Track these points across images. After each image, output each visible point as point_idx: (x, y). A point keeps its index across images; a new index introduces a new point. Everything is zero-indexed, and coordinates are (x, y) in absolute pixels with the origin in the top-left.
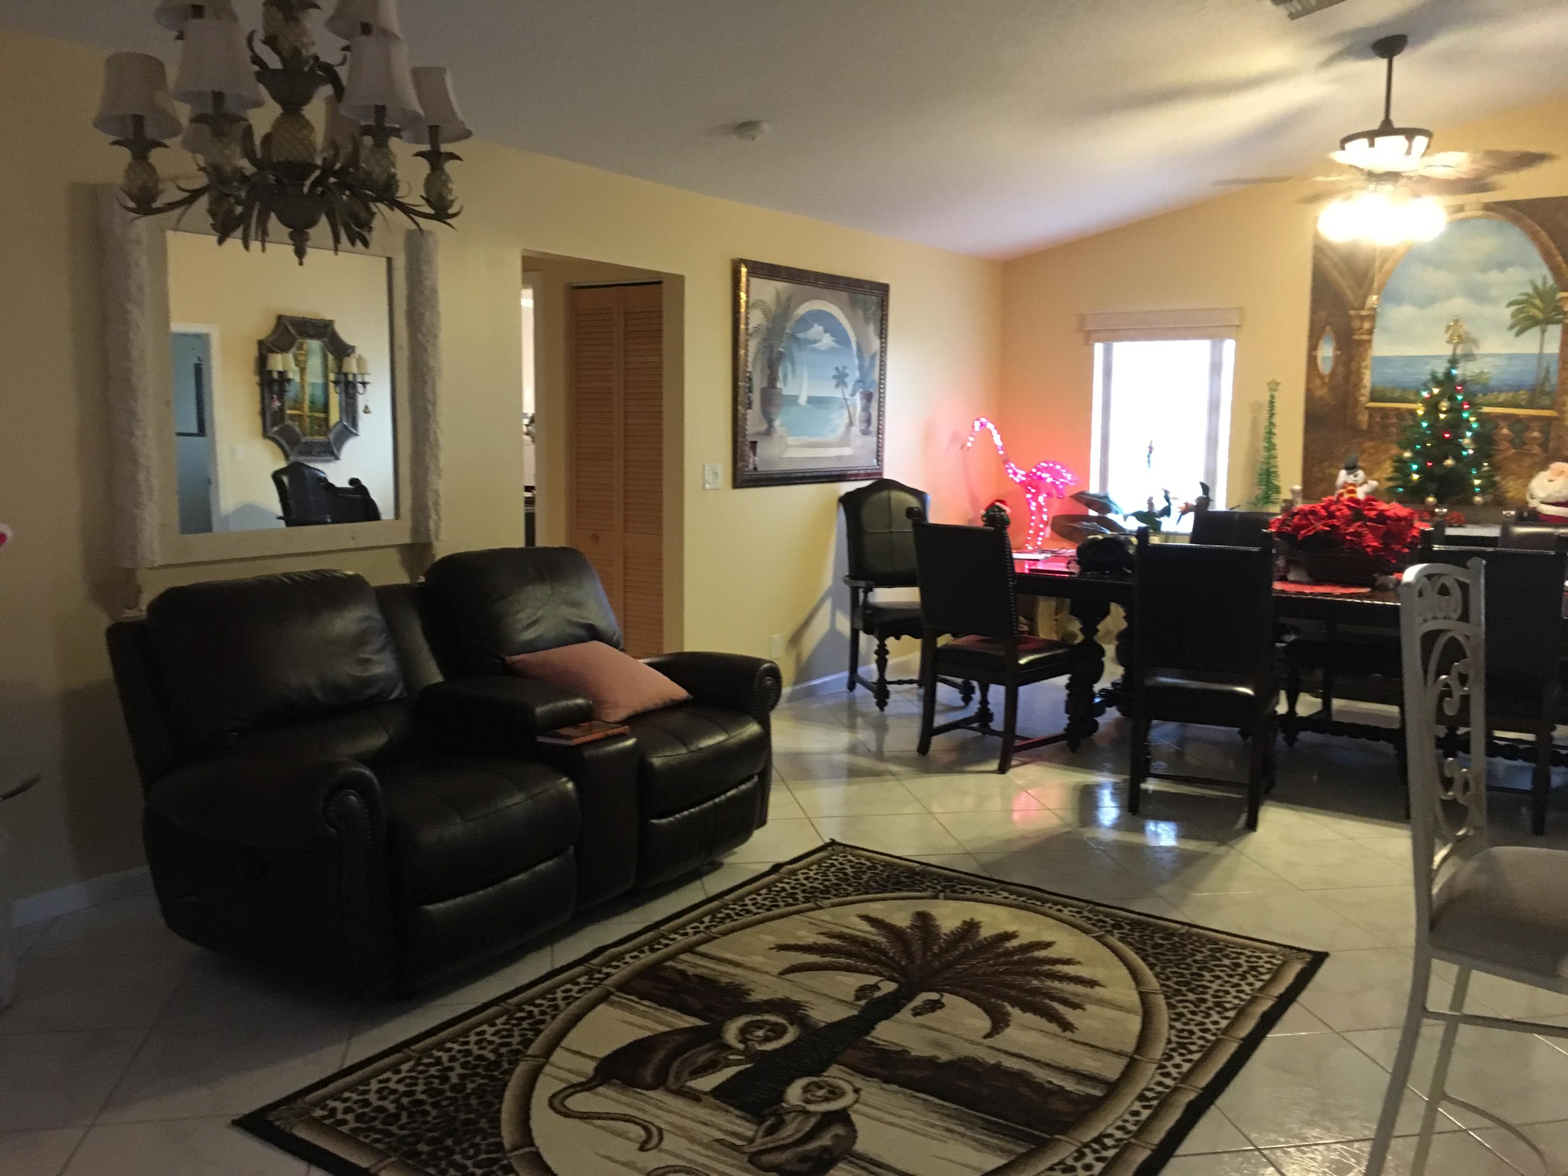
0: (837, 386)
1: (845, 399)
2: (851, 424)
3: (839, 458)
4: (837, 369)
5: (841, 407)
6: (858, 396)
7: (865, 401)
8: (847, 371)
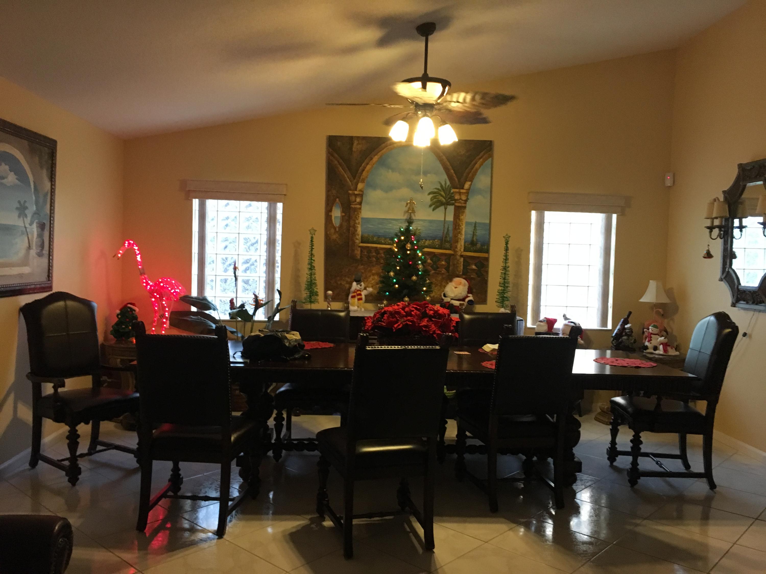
0: (19, 217)
1: (25, 227)
2: (29, 247)
3: (21, 276)
4: (19, 202)
5: (23, 234)
6: (35, 225)
7: (40, 230)
8: (27, 204)
